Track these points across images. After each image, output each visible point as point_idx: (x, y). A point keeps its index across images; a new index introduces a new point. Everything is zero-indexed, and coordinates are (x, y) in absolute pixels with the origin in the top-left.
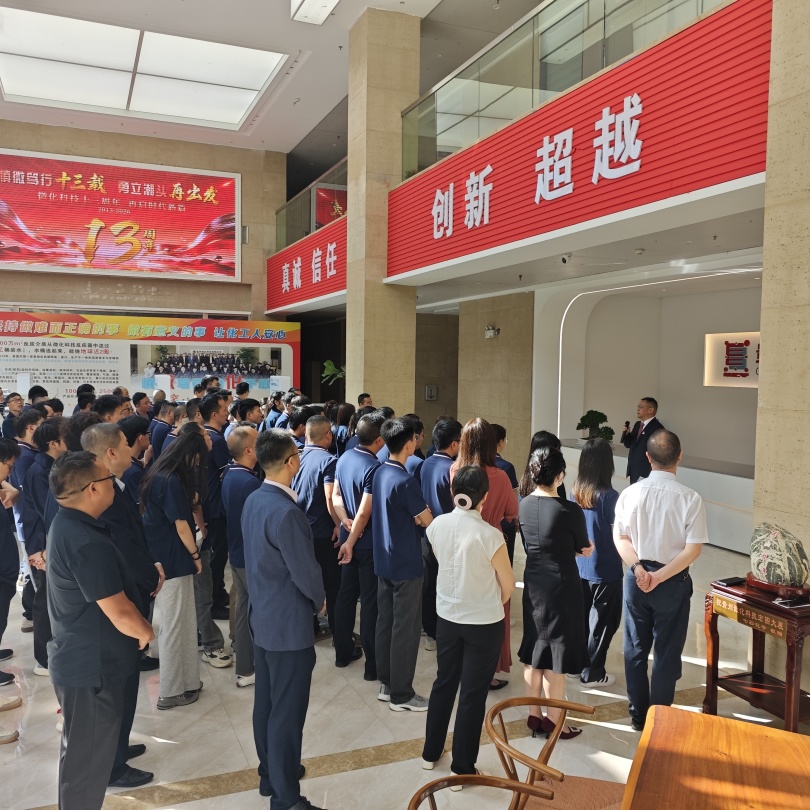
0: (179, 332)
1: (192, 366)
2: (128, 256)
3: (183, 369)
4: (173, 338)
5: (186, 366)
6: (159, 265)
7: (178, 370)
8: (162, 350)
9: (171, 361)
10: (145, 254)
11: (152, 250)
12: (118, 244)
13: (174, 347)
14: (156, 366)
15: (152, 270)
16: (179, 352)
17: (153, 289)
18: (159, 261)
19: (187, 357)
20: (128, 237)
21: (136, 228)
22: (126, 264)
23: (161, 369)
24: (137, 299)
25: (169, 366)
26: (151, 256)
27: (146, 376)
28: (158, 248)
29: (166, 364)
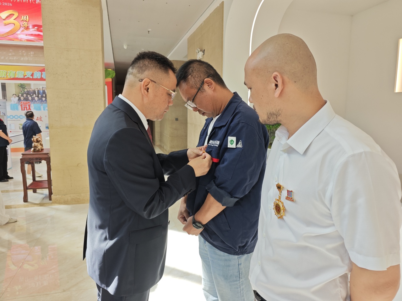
0: (32, 75)
1: (42, 97)
2: (12, 32)
3: (36, 98)
4: (28, 79)
5: (38, 96)
6: (32, 38)
7: (33, 99)
8: (22, 86)
9: (28, 93)
10: (22, 31)
11: (27, 28)
12: (6, 25)
13: (29, 85)
14: (18, 96)
15: (28, 40)
16: (33, 88)
17: (32, 53)
18: (32, 35)
19: (38, 91)
20: (12, 20)
21: (16, 15)
22: (11, 37)
23: (22, 98)
24: (22, 59)
25: (27, 96)
26: (26, 32)
27: (13, 103)
28: (31, 27)
29: (25, 95)
